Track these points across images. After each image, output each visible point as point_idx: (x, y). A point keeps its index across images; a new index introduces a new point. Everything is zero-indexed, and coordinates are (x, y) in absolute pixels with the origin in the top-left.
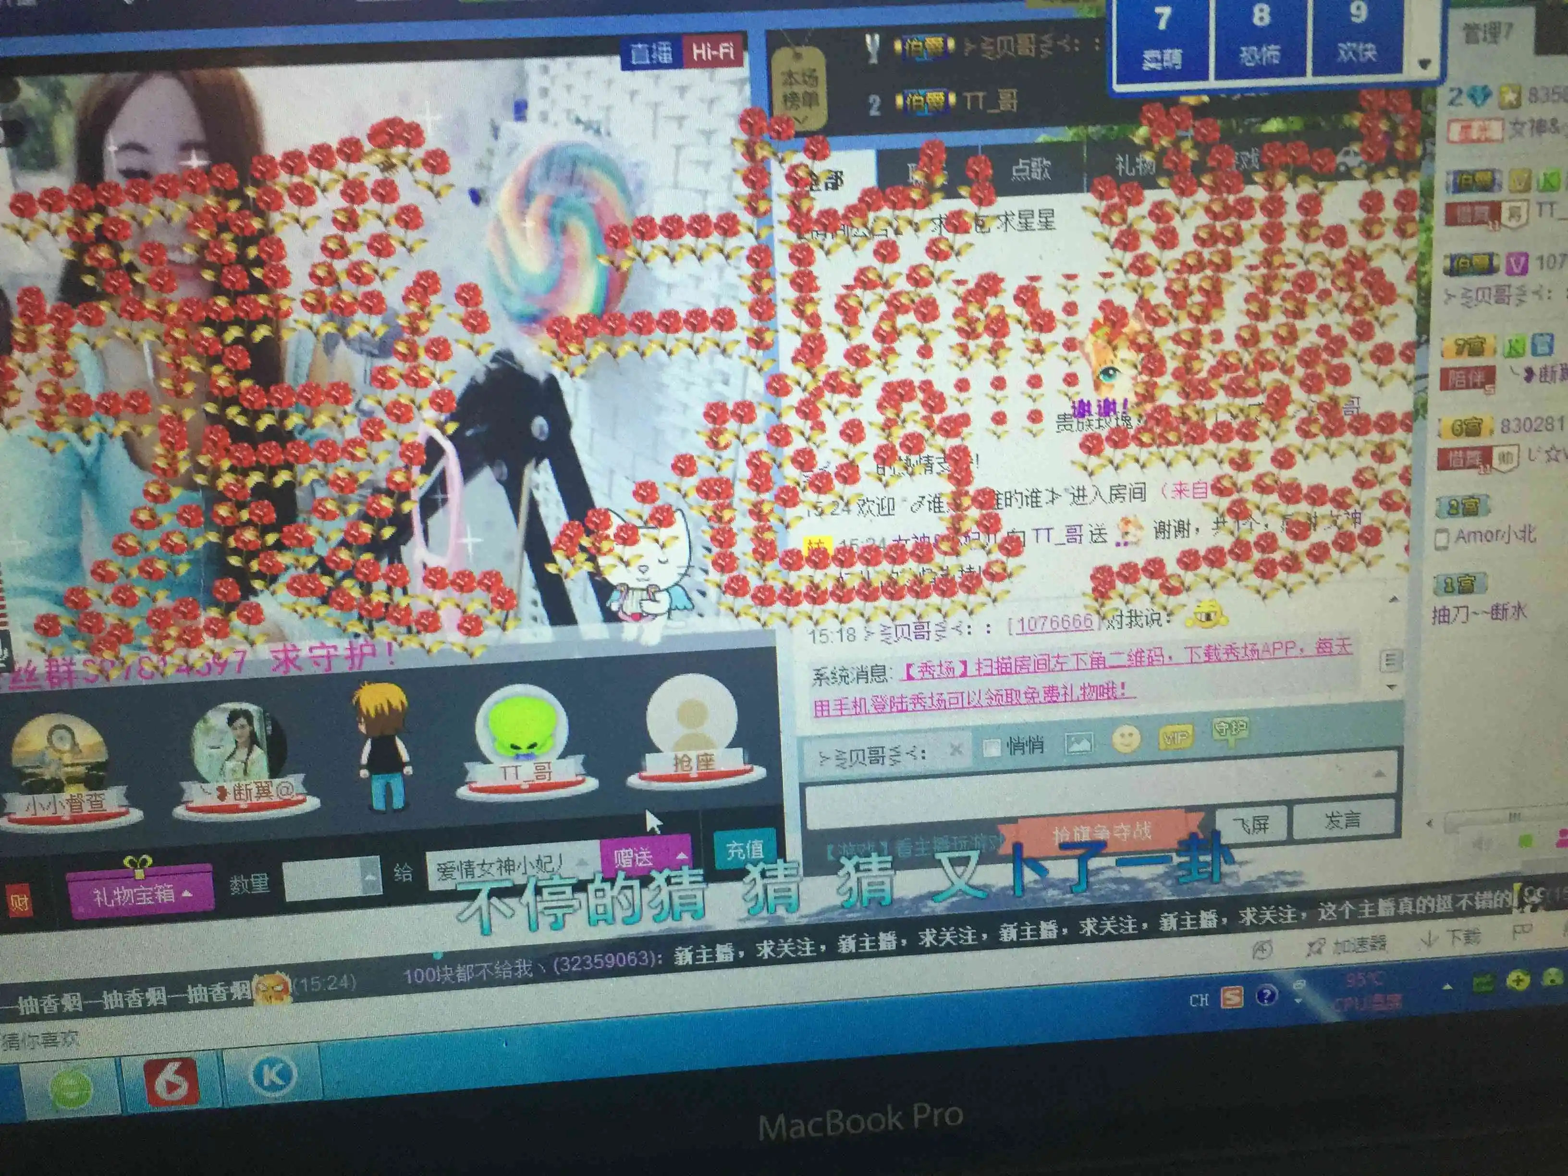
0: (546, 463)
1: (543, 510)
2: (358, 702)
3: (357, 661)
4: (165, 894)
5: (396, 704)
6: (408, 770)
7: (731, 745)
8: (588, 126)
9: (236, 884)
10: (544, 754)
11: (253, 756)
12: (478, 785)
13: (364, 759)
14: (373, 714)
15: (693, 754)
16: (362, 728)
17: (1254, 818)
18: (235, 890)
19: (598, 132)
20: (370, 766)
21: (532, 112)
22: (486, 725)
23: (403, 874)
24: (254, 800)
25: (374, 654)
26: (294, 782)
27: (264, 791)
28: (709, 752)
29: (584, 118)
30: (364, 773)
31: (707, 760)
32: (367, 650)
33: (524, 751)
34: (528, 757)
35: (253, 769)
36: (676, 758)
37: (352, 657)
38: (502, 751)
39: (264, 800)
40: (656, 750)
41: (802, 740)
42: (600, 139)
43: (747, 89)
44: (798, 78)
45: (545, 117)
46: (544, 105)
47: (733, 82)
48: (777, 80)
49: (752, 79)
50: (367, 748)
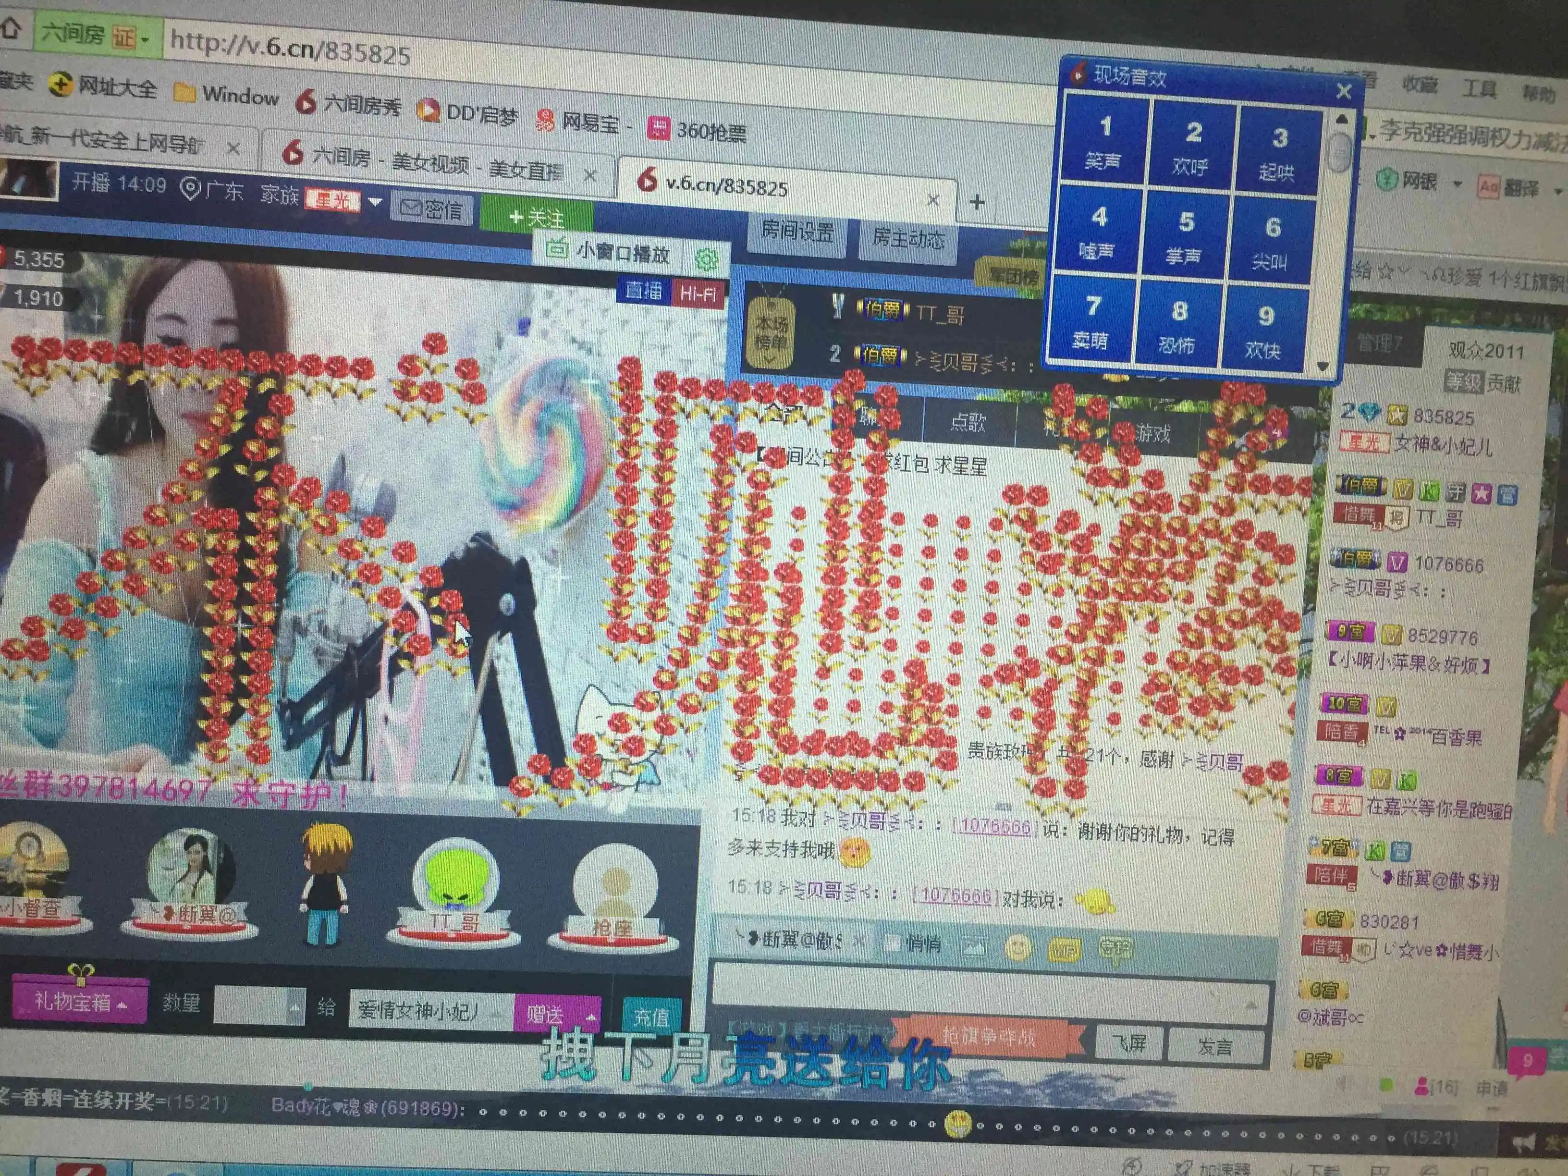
0: (509, 636)
1: (500, 678)
2: (307, 839)
3: (312, 800)
4: (102, 1003)
5: (342, 844)
6: (345, 908)
7: (649, 915)
8: (581, 345)
9: (170, 1001)
10: (474, 906)
11: (202, 880)
12: (410, 929)
13: (305, 895)
14: (319, 851)
15: (613, 920)
16: (308, 865)
17: (1132, 1037)
18: (167, 1006)
19: (590, 351)
20: (308, 902)
21: (534, 330)
22: (424, 873)
23: (327, 1008)
24: (198, 923)
25: (328, 796)
26: (238, 908)
27: (207, 914)
28: (627, 919)
29: (579, 338)
30: (303, 907)
31: (625, 927)
32: (322, 791)
33: (455, 901)
34: (458, 907)
35: (200, 894)
36: (596, 922)
37: (307, 797)
38: (435, 900)
39: (207, 923)
40: (579, 913)
41: (715, 917)
42: (591, 358)
43: (724, 329)
44: (771, 323)
45: (545, 334)
46: (546, 324)
47: (713, 321)
48: (752, 322)
49: (730, 320)
50: (310, 884)
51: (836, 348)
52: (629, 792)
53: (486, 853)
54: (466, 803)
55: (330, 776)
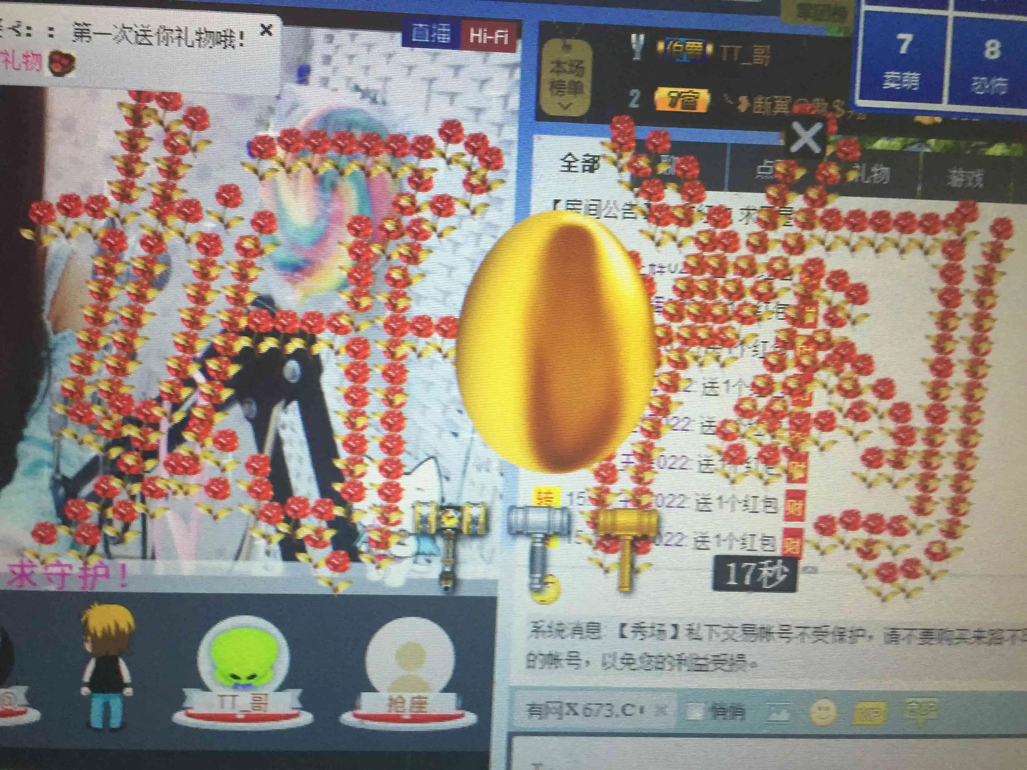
0: (294, 405)
1: (287, 449)
2: (86, 622)
3: (90, 579)
5: (124, 626)
6: (128, 691)
7: (446, 690)
8: (365, 93)
10: (264, 685)
12: (195, 711)
13: (87, 677)
14: (99, 634)
15: (408, 696)
16: (88, 647)
19: (374, 101)
20: (90, 685)
21: (314, 77)
22: (209, 654)
25: (107, 576)
26: (18, 693)
28: (423, 694)
29: (363, 87)
30: (85, 691)
31: (420, 702)
32: (101, 571)
33: (244, 681)
34: (246, 687)
36: (391, 699)
37: (84, 577)
38: (222, 680)
40: (372, 689)
41: (513, 690)
42: (375, 106)
43: (517, 74)
44: (567, 67)
45: (325, 82)
46: (327, 71)
47: (506, 66)
48: (547, 67)
49: (524, 64)
50: (91, 666)
51: (635, 93)
52: (408, 563)
53: (275, 630)
54: (254, 579)
55: (109, 555)
